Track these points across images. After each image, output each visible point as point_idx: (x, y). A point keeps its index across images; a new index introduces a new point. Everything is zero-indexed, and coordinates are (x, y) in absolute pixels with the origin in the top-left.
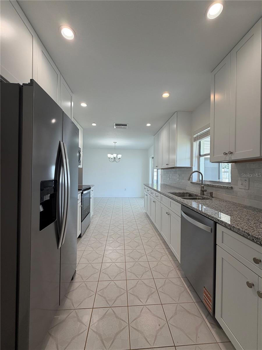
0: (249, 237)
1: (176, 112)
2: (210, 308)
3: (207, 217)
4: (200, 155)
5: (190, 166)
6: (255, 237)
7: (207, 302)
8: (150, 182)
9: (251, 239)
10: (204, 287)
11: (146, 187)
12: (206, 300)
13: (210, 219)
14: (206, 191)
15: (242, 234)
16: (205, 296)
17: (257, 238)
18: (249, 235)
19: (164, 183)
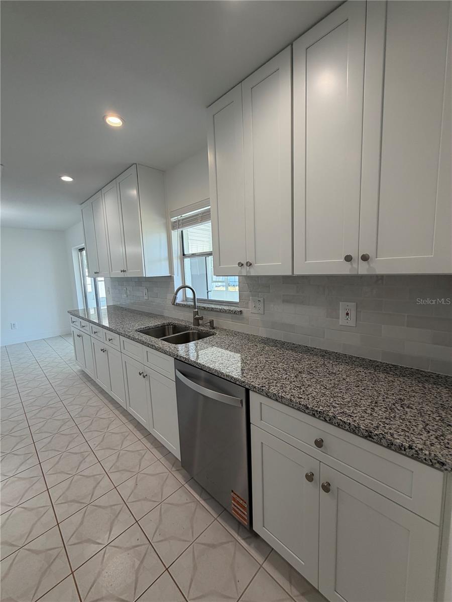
0: (307, 411)
1: (133, 164)
2: (245, 519)
3: (232, 381)
4: (184, 255)
5: (169, 275)
6: (317, 411)
7: (239, 512)
8: (81, 306)
9: (311, 414)
10: (232, 491)
11: (75, 319)
12: (237, 510)
13: (237, 384)
14: (202, 318)
15: (296, 407)
16: (236, 504)
17: (320, 412)
18: (307, 408)
19: (114, 304)
